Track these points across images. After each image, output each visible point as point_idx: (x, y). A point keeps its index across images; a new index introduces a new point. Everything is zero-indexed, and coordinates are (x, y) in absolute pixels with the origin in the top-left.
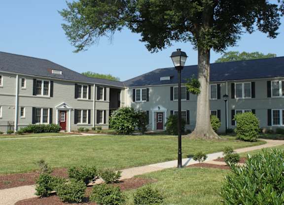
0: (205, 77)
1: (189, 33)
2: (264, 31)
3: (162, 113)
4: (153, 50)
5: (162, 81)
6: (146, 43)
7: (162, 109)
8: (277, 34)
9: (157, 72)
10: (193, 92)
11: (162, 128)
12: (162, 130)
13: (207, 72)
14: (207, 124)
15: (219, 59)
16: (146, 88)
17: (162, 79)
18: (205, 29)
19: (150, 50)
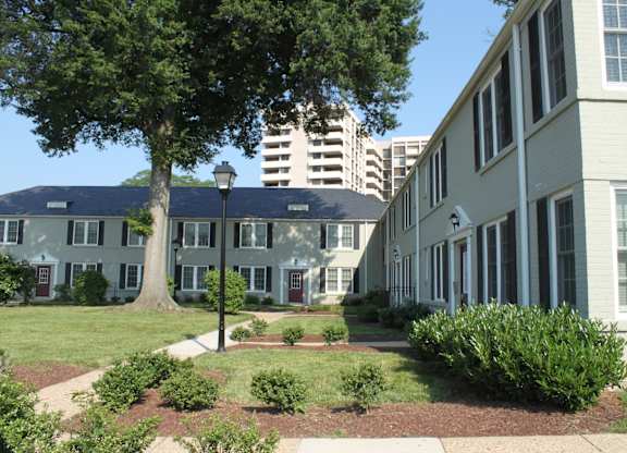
0: (162, 205)
1: (136, 131)
2: (237, 145)
3: (49, 267)
4: (52, 151)
5: (51, 209)
6: (40, 137)
7: (50, 260)
8: (255, 152)
9: (36, 191)
10: (141, 233)
11: (47, 295)
12: (45, 298)
13: (166, 198)
14: (162, 286)
15: (128, 180)
16: (17, 220)
17: (51, 205)
18: (166, 129)
19: (46, 151)
